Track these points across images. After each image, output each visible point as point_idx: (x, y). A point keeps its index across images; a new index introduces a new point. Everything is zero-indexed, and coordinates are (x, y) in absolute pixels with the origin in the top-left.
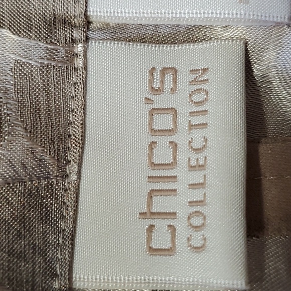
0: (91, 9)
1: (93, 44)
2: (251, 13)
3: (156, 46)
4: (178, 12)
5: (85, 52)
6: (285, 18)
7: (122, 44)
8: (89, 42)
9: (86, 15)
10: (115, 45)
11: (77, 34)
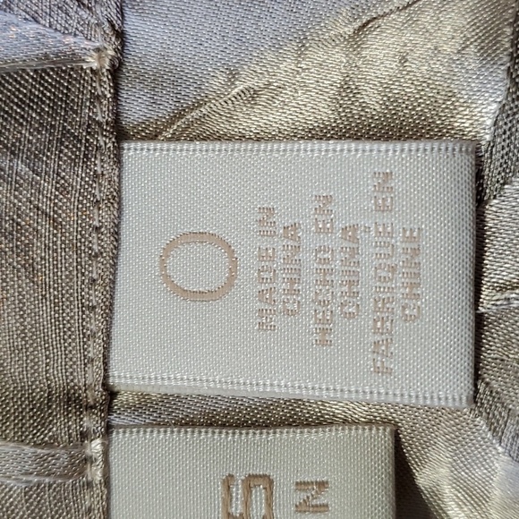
0: (116, 374)
1: (121, 436)
2: (398, 392)
3: (234, 433)
4: (268, 382)
5: (106, 453)
6: (461, 399)
7: (172, 432)
8: (112, 432)
9: (105, 385)
10: (159, 436)
11: (90, 422)
